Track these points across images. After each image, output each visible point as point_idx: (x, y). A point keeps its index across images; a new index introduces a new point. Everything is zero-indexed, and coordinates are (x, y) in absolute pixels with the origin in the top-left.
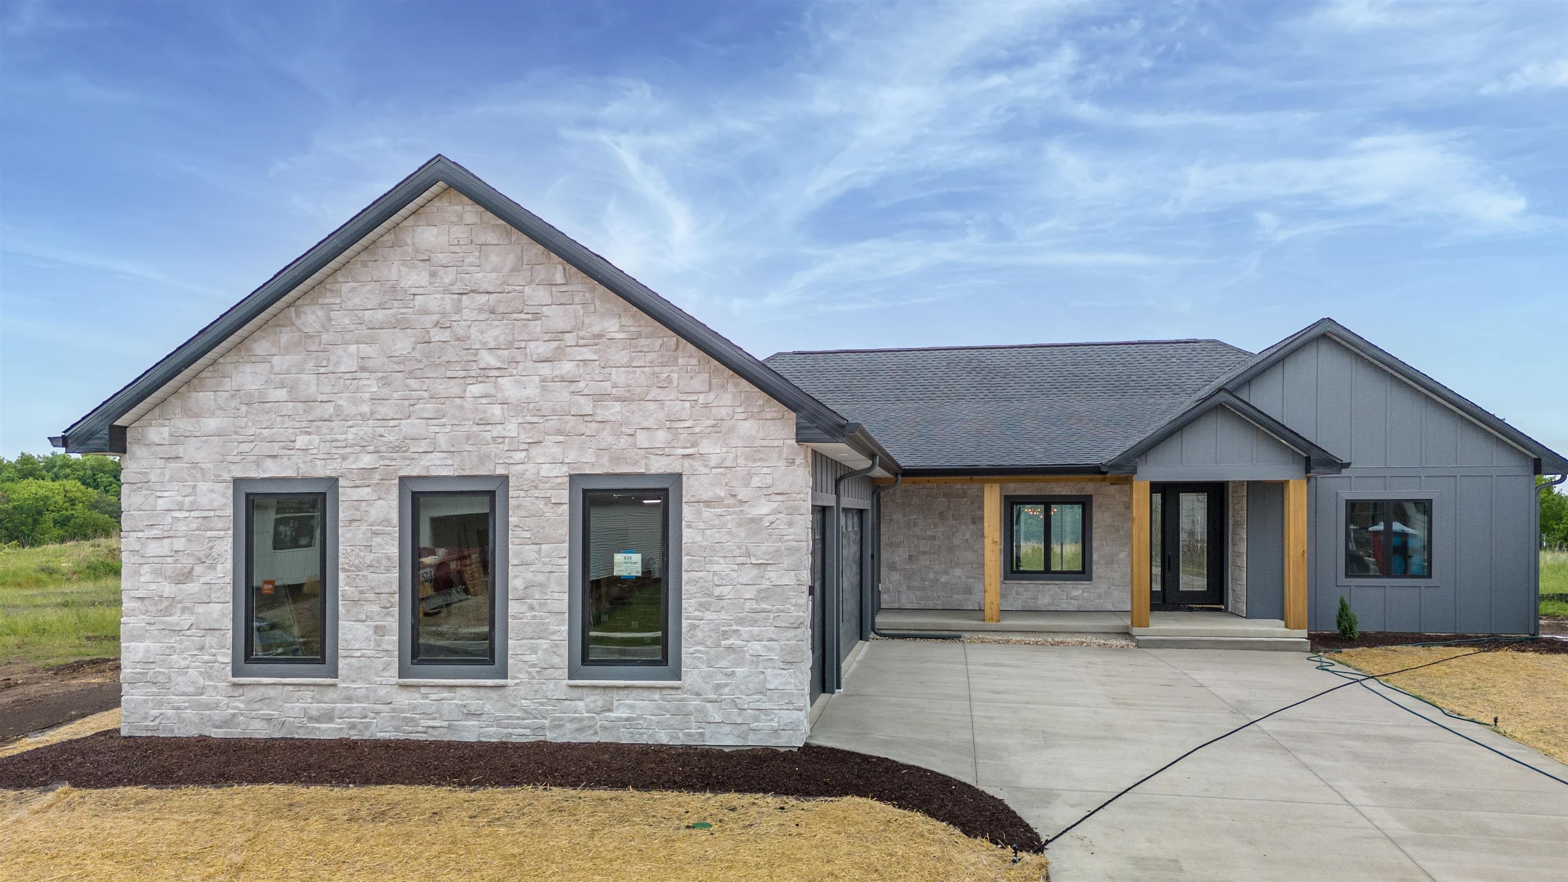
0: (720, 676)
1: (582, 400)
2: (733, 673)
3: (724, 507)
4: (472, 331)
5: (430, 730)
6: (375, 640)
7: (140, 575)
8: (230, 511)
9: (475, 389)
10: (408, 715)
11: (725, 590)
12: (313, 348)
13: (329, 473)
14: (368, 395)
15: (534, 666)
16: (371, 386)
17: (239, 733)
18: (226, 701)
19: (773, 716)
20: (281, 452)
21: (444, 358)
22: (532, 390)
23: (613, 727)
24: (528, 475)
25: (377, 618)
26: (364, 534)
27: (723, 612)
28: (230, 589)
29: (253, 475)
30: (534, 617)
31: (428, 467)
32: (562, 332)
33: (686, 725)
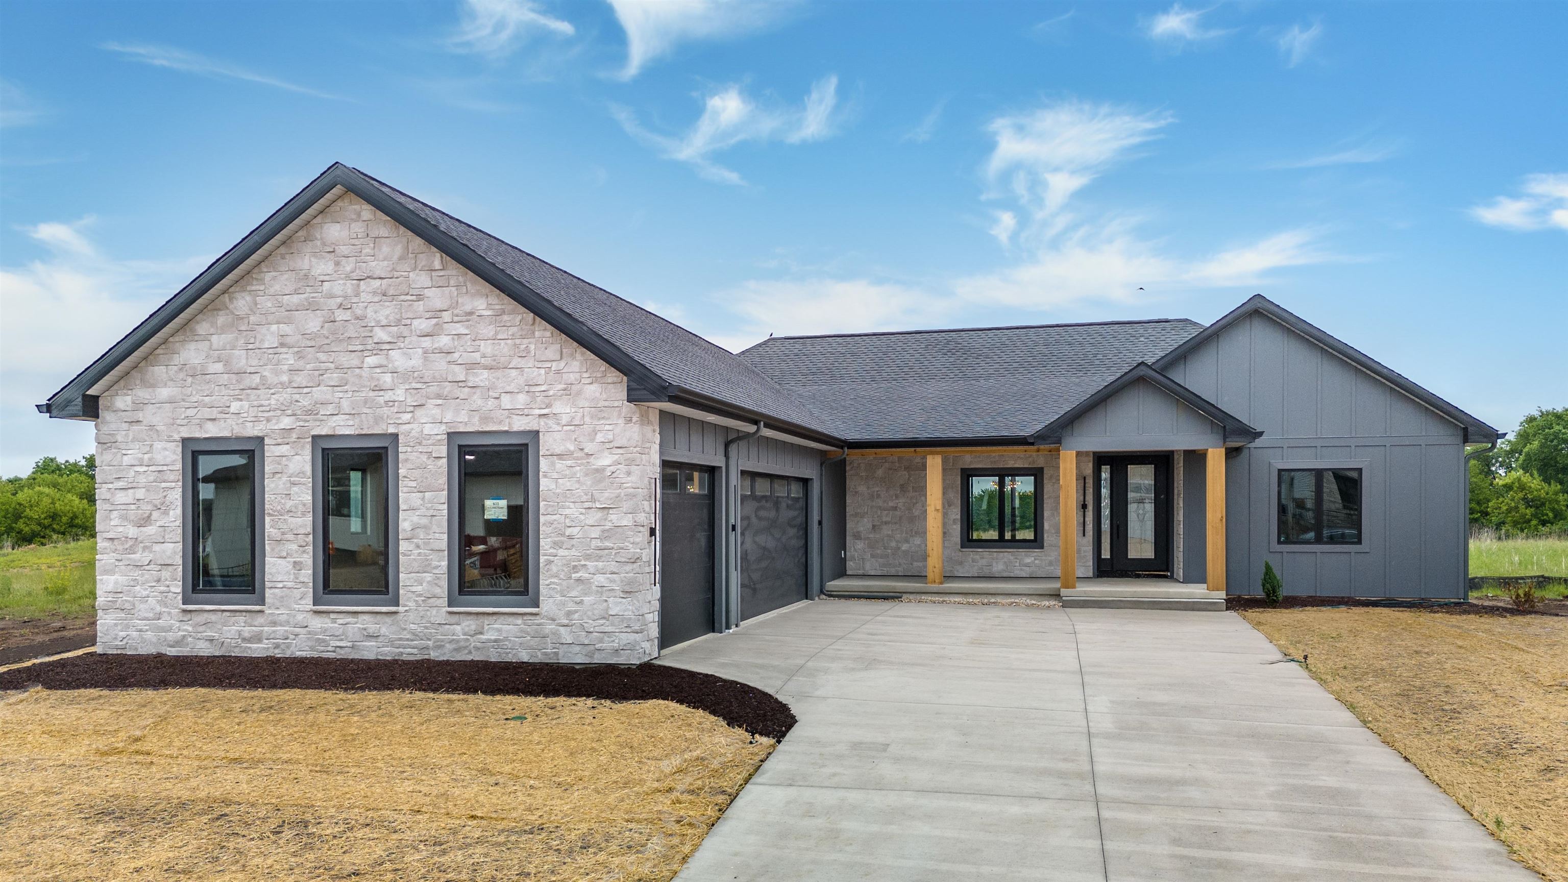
0: (571, 604)
1: (457, 369)
2: (581, 602)
3: (574, 459)
4: (368, 311)
5: (338, 649)
6: (294, 573)
7: (111, 520)
8: (179, 466)
9: (371, 361)
10: (320, 637)
11: (574, 531)
12: (243, 328)
13: (256, 433)
14: (286, 367)
15: (420, 595)
16: (289, 359)
17: (188, 651)
18: (178, 624)
19: (615, 638)
20: (219, 416)
21: (346, 335)
22: (416, 361)
23: (484, 648)
24: (414, 433)
25: (295, 555)
26: (284, 484)
27: (574, 550)
28: (180, 531)
29: (197, 435)
30: (419, 554)
31: (334, 427)
32: (440, 311)
33: (544, 646)
